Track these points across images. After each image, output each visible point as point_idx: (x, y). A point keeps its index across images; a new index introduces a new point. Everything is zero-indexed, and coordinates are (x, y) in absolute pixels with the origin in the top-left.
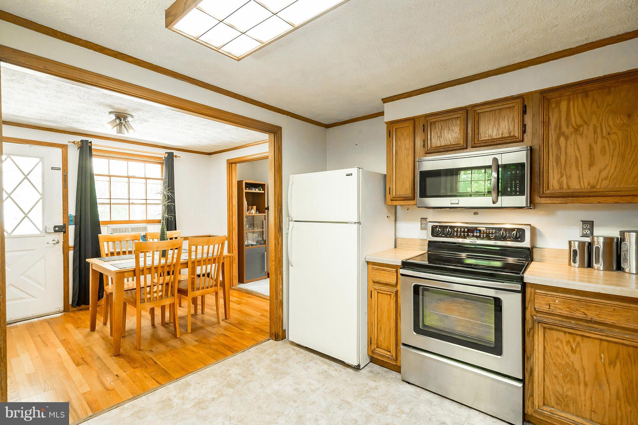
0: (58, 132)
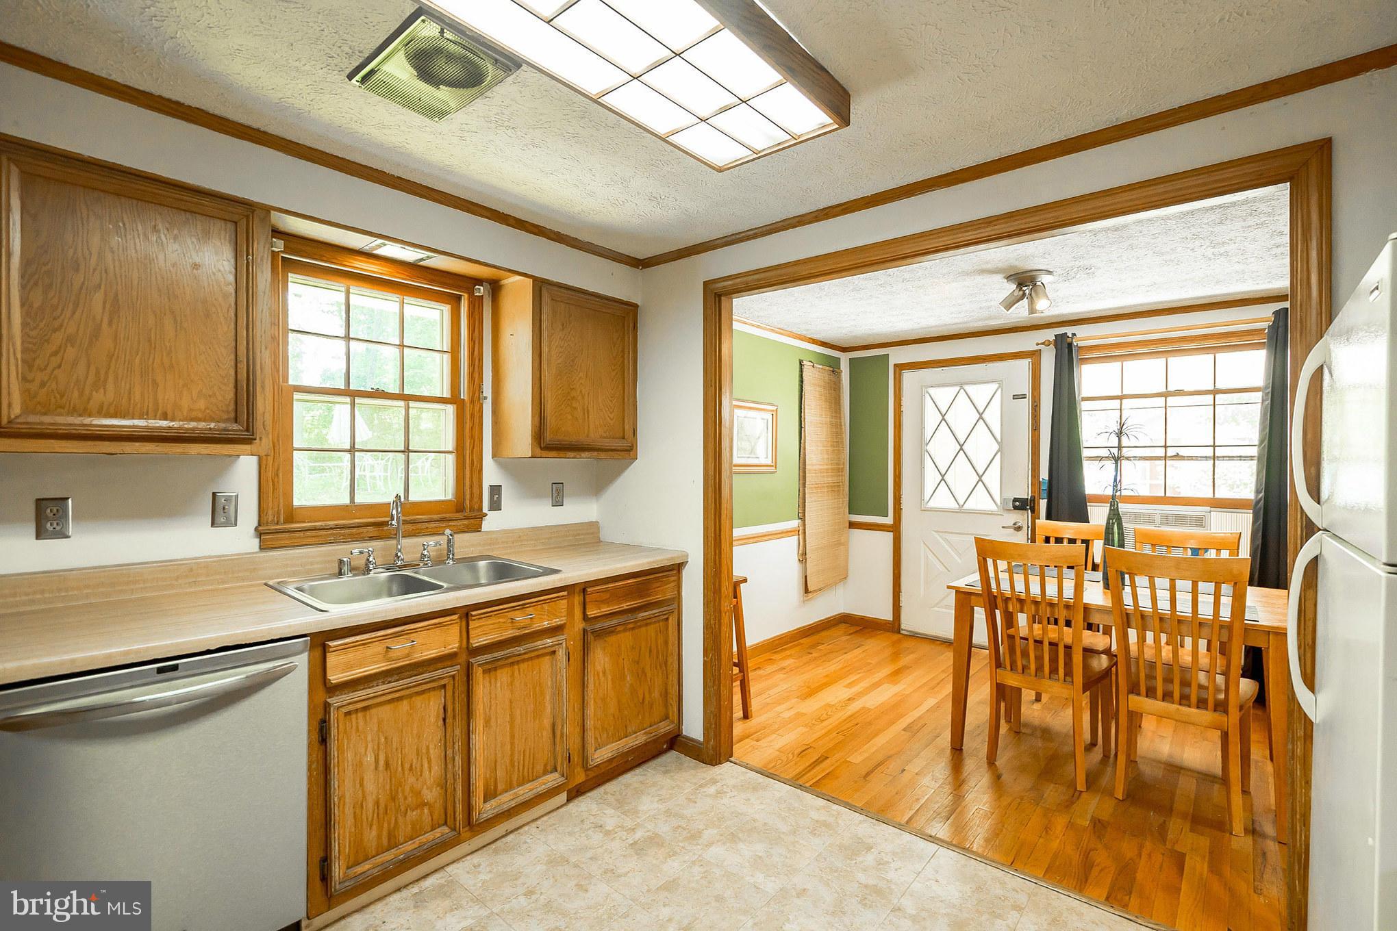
0: (1026, 331)
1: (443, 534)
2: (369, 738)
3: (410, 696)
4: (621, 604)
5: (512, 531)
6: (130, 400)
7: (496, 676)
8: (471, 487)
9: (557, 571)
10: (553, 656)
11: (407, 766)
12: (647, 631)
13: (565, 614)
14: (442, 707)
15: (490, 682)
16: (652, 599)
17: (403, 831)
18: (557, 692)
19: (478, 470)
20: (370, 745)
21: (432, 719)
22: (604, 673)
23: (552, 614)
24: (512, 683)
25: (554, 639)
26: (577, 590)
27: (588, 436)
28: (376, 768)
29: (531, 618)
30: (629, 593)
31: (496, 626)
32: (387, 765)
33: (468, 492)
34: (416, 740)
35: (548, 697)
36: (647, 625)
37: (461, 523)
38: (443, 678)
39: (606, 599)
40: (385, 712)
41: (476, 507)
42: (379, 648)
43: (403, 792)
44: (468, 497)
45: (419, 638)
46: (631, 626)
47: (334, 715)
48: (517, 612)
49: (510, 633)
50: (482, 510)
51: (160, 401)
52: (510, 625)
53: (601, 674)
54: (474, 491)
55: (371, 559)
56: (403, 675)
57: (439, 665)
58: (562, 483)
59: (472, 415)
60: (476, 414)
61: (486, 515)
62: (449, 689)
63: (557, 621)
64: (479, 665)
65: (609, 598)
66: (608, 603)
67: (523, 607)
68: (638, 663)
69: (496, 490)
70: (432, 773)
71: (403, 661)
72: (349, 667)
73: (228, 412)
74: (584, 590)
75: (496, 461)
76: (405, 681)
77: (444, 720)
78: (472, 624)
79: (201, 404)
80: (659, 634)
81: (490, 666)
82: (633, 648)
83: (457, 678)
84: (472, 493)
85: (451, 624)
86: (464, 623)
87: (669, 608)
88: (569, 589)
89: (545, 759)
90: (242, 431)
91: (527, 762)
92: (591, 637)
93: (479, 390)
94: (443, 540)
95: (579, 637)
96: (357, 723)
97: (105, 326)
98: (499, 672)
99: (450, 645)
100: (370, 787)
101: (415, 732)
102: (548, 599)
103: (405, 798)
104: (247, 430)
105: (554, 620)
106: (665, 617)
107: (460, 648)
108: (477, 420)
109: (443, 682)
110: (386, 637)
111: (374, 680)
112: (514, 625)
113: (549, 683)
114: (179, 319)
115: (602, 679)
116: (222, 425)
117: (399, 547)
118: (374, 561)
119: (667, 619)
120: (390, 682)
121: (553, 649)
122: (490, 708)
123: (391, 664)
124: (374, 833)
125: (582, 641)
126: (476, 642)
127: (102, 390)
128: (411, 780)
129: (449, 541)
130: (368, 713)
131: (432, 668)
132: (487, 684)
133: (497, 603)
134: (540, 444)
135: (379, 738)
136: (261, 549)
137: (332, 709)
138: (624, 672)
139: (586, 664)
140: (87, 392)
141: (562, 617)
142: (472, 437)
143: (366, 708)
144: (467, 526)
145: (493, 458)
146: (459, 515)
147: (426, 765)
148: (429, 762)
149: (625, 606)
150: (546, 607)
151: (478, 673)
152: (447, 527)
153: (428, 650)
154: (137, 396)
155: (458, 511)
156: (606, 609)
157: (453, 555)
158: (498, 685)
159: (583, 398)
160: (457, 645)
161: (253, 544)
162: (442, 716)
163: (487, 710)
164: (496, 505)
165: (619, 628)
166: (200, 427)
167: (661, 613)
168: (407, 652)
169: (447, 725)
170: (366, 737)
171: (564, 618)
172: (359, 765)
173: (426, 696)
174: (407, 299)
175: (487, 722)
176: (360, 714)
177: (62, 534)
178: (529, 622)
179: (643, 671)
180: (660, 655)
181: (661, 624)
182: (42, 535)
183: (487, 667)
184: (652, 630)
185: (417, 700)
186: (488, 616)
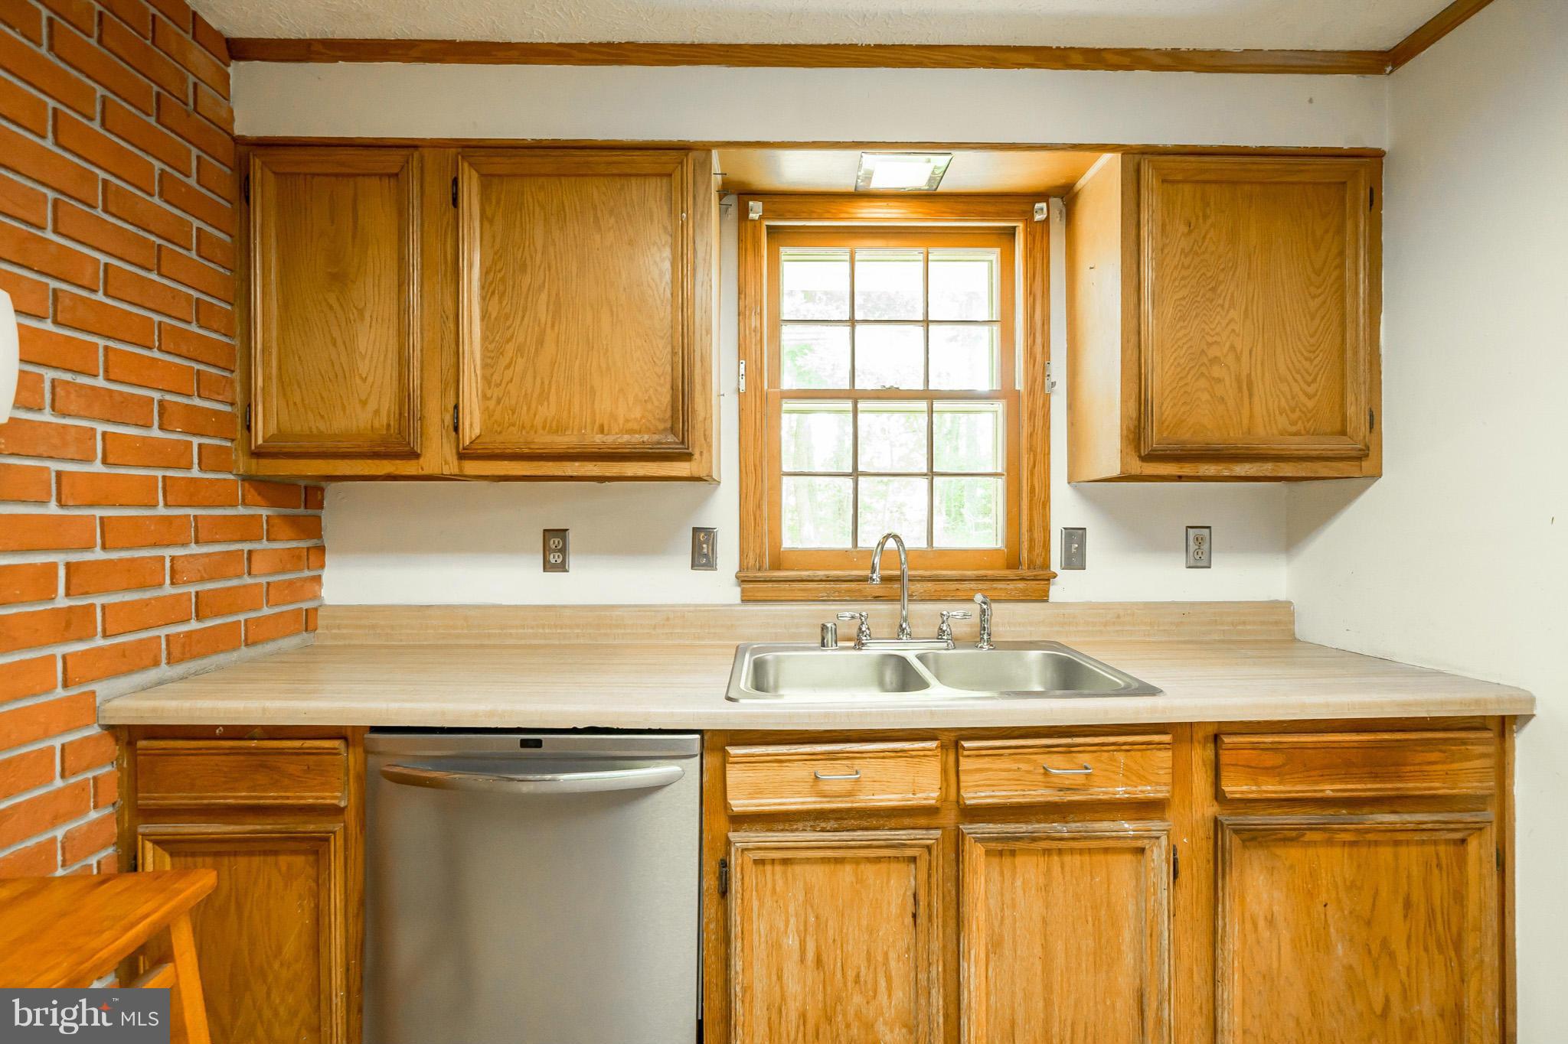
1: (971, 600)
2: (792, 910)
3: (857, 861)
4: (1317, 782)
5: (1106, 606)
6: (570, 413)
7: (1014, 867)
8: (1031, 530)
9: (1150, 691)
10: (1139, 857)
11: (851, 973)
12: (1396, 857)
13: (1168, 779)
14: (910, 893)
15: (1002, 874)
16: (1413, 787)
18: (1148, 932)
19: (1042, 503)
20: (792, 921)
21: (894, 910)
22: (1271, 922)
23: (1134, 775)
24: (1046, 888)
25: (1140, 825)
26: (1199, 735)
27: (1249, 432)
28: (802, 959)
29: (1086, 774)
30: (1342, 764)
31: (1016, 775)
32: (819, 960)
33: (1025, 537)
34: (866, 937)
35: (1127, 935)
36: (1397, 843)
37: (1012, 586)
38: (911, 846)
39: (1273, 768)
40: (817, 875)
41: (1039, 561)
42: (800, 772)
43: (845, 1013)
44: (1025, 545)
45: (869, 769)
46: (1348, 837)
47: (736, 859)
48: (1055, 757)
49: (1040, 794)
50: (1048, 567)
51: (597, 411)
52: (1041, 778)
53: (1261, 923)
54: (1036, 535)
55: (864, 629)
56: (845, 823)
57: (907, 821)
58: (1209, 527)
59: (1032, 415)
60: (1039, 413)
61: (1055, 576)
62: (923, 865)
63: (1146, 791)
64: (977, 840)
65: (1284, 765)
66: (1279, 775)
67: (1069, 750)
68: (1369, 923)
69: (1075, 537)
70: (892, 1000)
71: (841, 802)
72: (757, 792)
73: (665, 421)
74: (1216, 738)
75: (1075, 488)
76: (845, 835)
77: (914, 916)
78: (965, 764)
79: (637, 413)
80: (1436, 871)
81: (999, 846)
82: (1352, 887)
83: (934, 853)
84: (1031, 540)
85: (925, 756)
86: (951, 758)
87: (1467, 817)
88: (1179, 733)
90: (677, 443)
92: (1232, 841)
93: (1044, 373)
94: (974, 609)
95: (1204, 831)
96: (774, 880)
97: (548, 330)
98: (1019, 860)
99: (924, 791)
100: (793, 985)
101: (865, 923)
102: (1125, 744)
103: (848, 1024)
104: (683, 442)
105: (1140, 788)
106: (1458, 836)
107: (944, 799)
108: (1039, 422)
109: (909, 852)
110: (813, 757)
111: (798, 821)
112: (1048, 780)
113: (1131, 908)
114: (615, 309)
115: (1265, 934)
116: (656, 438)
117: (904, 613)
118: (868, 632)
119: (1463, 841)
120: (823, 830)
121: (1139, 844)
122: (1002, 923)
123: (821, 802)
125: (1212, 842)
126: (974, 796)
127: (546, 403)
128: (858, 998)
129: (983, 612)
130: (790, 869)
131: (893, 823)
132: (995, 875)
133: (1016, 733)
134: (1138, 448)
135: (806, 914)
136: (744, 601)
137: (733, 849)
138: (1328, 934)
139: (1220, 894)
140: (533, 406)
141: (1158, 784)
142: (1031, 449)
143: (785, 862)
144: (1023, 591)
145: (1069, 483)
146: (1009, 573)
147: (883, 982)
148: (889, 979)
149: (1328, 789)
150: (1121, 757)
151: (976, 854)
152: (979, 590)
153: (883, 792)
154: (576, 409)
155: (1009, 567)
156: (1272, 788)
157: (989, 635)
158: (1019, 883)
159: (1238, 359)
160: (936, 794)
161: (734, 594)
162: (910, 909)
163: (996, 924)
164: (1075, 560)
165: (1310, 836)
166: (633, 440)
167: (1443, 826)
168: (849, 787)
169: (919, 929)
170: (787, 906)
171: (1164, 788)
172: (775, 946)
173: (883, 867)
174: (936, 254)
175: (995, 945)
176: (778, 868)
177: (562, 567)
178: (1081, 780)
179: (1385, 943)
180: (1439, 920)
181: (1442, 849)
182: (548, 567)
183: (992, 845)
184: (1412, 857)
185: (869, 870)
186: (995, 753)
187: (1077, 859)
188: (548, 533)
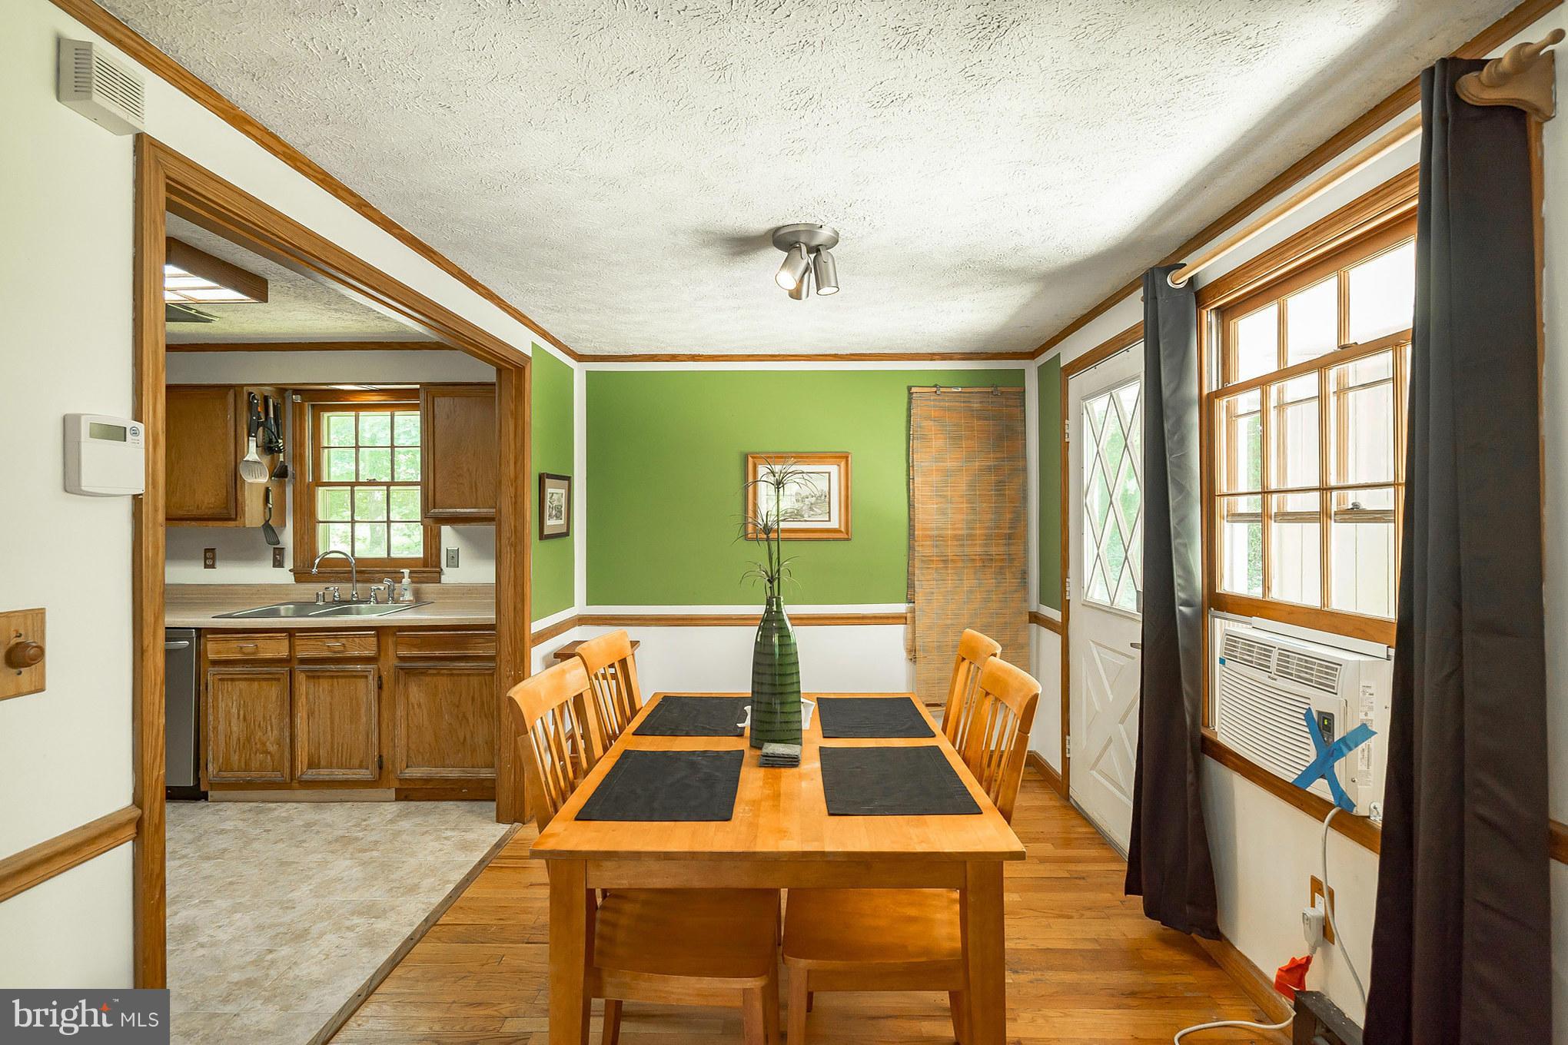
2: (234, 698)
3: (258, 679)
4: (434, 651)
7: (319, 684)
8: (431, 549)
10: (365, 680)
11: (257, 724)
12: (468, 681)
13: (377, 649)
14: (277, 692)
15: (314, 685)
16: (470, 653)
17: (254, 764)
18: (369, 707)
20: (235, 703)
21: (274, 699)
22: (419, 705)
23: (362, 647)
24: (331, 691)
25: (365, 667)
26: (390, 632)
28: (239, 718)
29: (344, 647)
30: (442, 643)
31: (317, 647)
32: (245, 719)
34: (263, 709)
35: (364, 711)
36: (467, 675)
38: (277, 673)
39: (415, 644)
40: (243, 685)
43: (255, 738)
45: (260, 644)
46: (446, 672)
47: (211, 678)
48: (332, 640)
49: (327, 654)
52: (327, 648)
53: (416, 706)
55: (336, 595)
56: (253, 665)
57: (275, 664)
62: (281, 682)
63: (367, 653)
64: (300, 672)
65: (421, 643)
66: (418, 647)
67: (337, 637)
68: (458, 707)
70: (273, 735)
71: (251, 657)
72: (218, 653)
73: (224, 503)
74: (394, 632)
75: (453, 528)
76: (254, 669)
78: (297, 643)
80: (484, 686)
82: (451, 693)
83: (285, 676)
85: (282, 639)
86: (291, 640)
88: (379, 630)
89: (361, 756)
90: (230, 513)
91: (344, 754)
92: (403, 674)
95: (392, 670)
96: (227, 687)
98: (319, 680)
99: (282, 653)
100: (235, 729)
101: (262, 705)
102: (357, 635)
103: (256, 744)
104: (233, 512)
105: (364, 652)
106: (488, 672)
107: (289, 656)
109: (277, 676)
110: (239, 639)
111: (237, 664)
113: (363, 701)
115: (417, 710)
120: (246, 667)
121: (365, 675)
122: (314, 704)
124: (237, 757)
125: (394, 674)
126: (301, 655)
128: (260, 734)
129: (389, 587)
130: (233, 682)
132: (309, 687)
133: (312, 630)
135: (240, 700)
136: (295, 581)
138: (442, 711)
139: (395, 693)
141: (372, 651)
147: (269, 728)
148: (272, 727)
149: (437, 653)
150: (356, 640)
151: (299, 678)
153: (268, 653)
156: (415, 653)
158: (321, 689)
160: (286, 654)
161: (291, 579)
163: (312, 705)
165: (432, 671)
167: (484, 668)
170: (232, 698)
171: (375, 653)
172: (228, 713)
173: (269, 682)
175: (311, 714)
176: (229, 683)
177: (213, 566)
178: (342, 648)
179: (464, 716)
180: (486, 705)
181: (487, 677)
182: (206, 566)
183: (310, 674)
184: (475, 681)
185: (264, 684)
186: (309, 638)
187: (344, 680)
188: (207, 550)
